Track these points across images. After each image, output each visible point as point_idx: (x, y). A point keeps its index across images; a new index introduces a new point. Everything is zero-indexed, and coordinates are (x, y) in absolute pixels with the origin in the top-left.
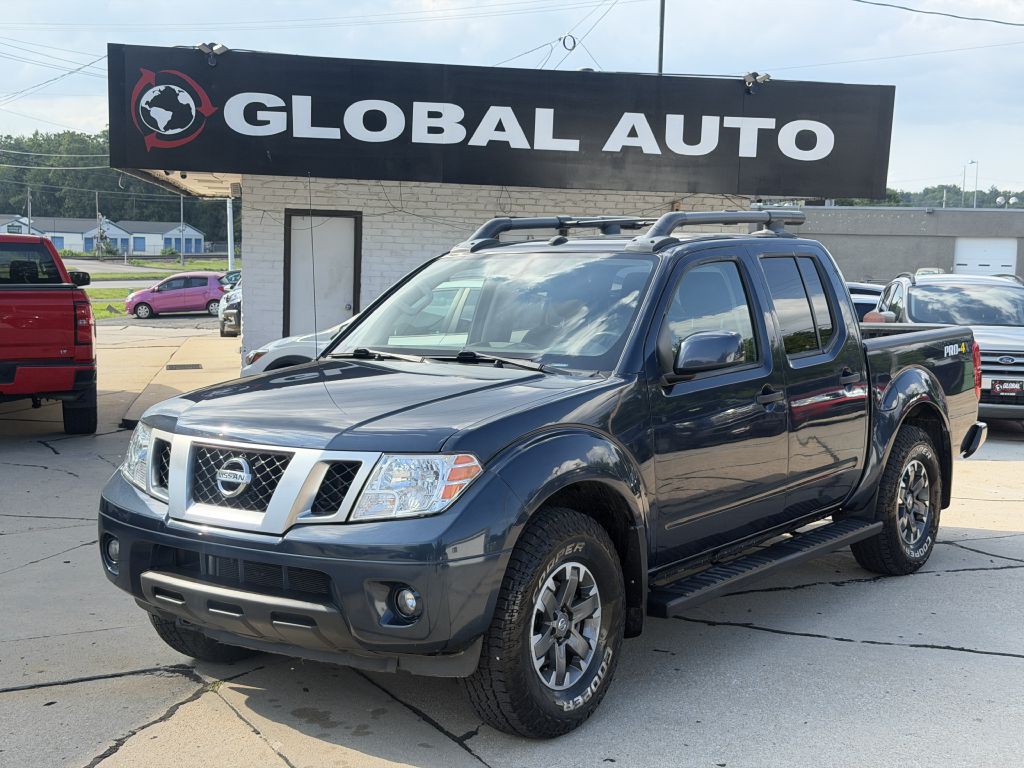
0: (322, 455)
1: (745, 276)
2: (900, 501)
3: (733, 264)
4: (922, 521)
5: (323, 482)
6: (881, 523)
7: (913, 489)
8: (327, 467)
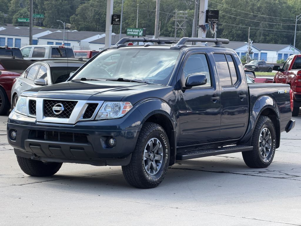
0: (87, 101)
1: (208, 59)
2: (260, 141)
3: (204, 55)
4: (269, 151)
5: (86, 110)
6: (252, 147)
7: (265, 138)
8: (87, 105)
